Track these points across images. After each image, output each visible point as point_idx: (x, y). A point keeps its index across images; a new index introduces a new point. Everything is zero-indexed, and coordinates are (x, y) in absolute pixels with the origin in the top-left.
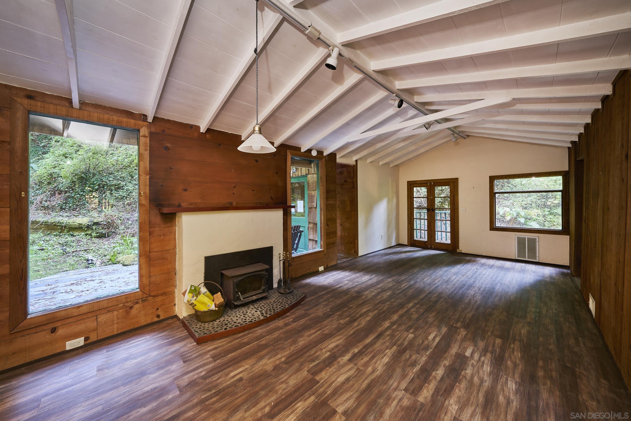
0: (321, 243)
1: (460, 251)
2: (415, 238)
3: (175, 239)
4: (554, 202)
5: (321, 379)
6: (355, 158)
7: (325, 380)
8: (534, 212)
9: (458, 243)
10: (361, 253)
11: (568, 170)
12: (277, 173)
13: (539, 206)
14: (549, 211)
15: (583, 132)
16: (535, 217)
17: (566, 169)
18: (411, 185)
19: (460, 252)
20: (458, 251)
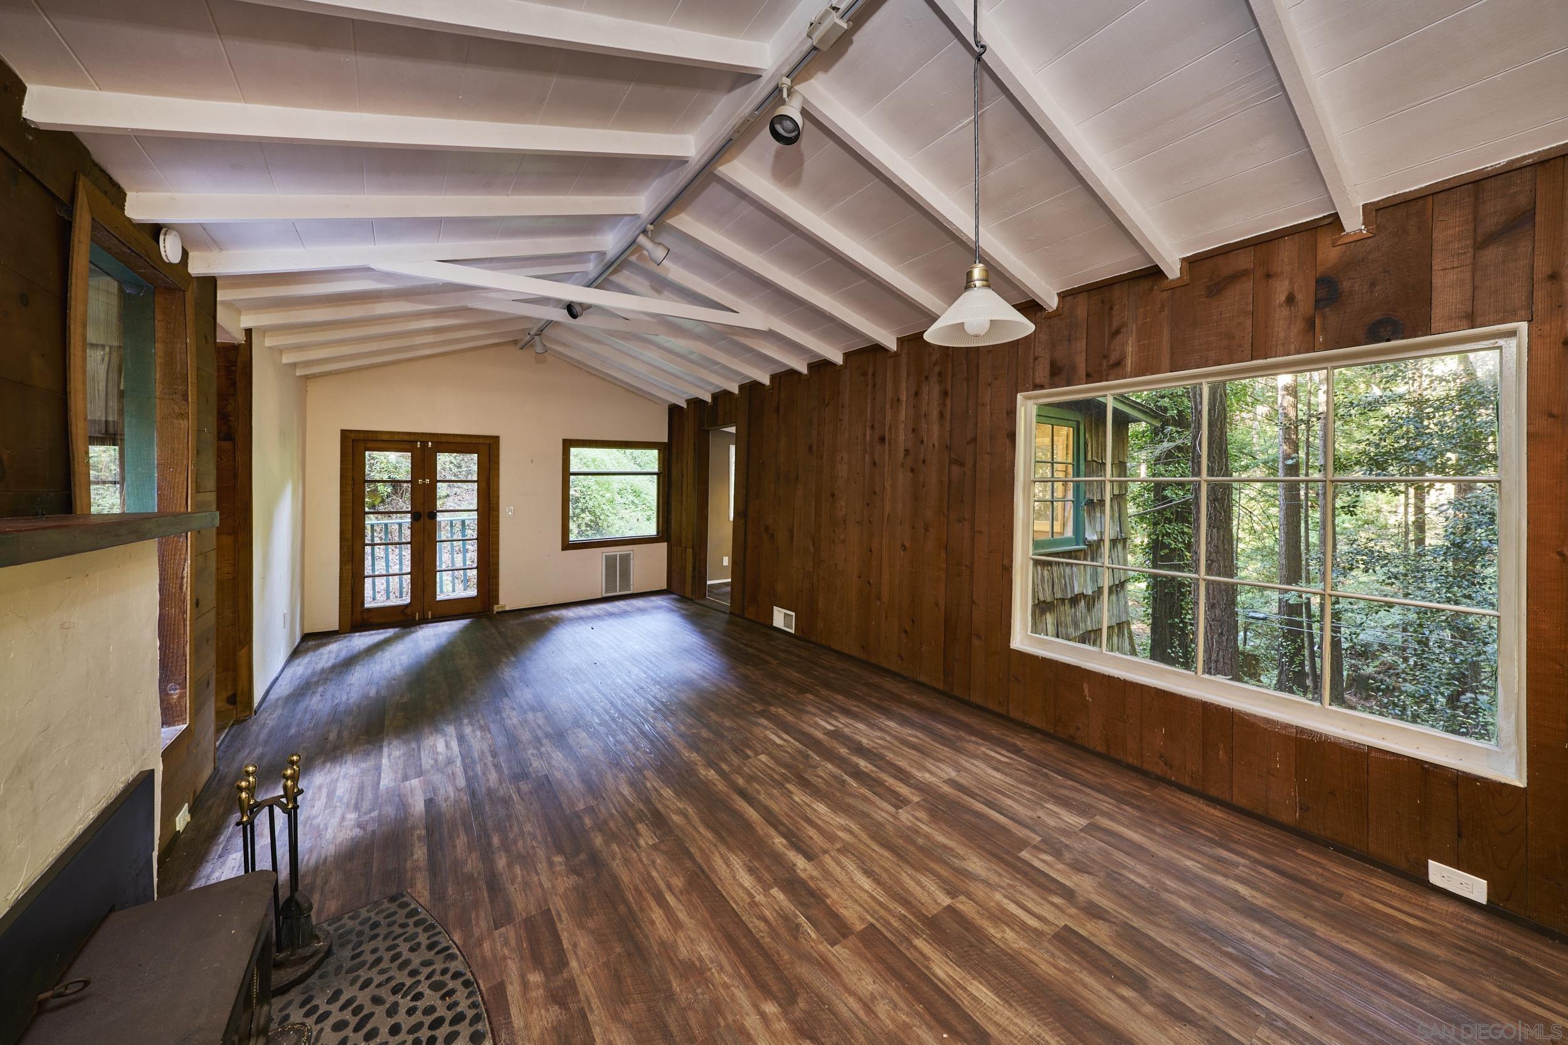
1: (502, 607)
2: (368, 604)
5: (862, 919)
7: (868, 912)
9: (498, 590)
15: (735, 392)
17: (665, 440)
18: (355, 442)
19: (500, 610)
20: (496, 608)
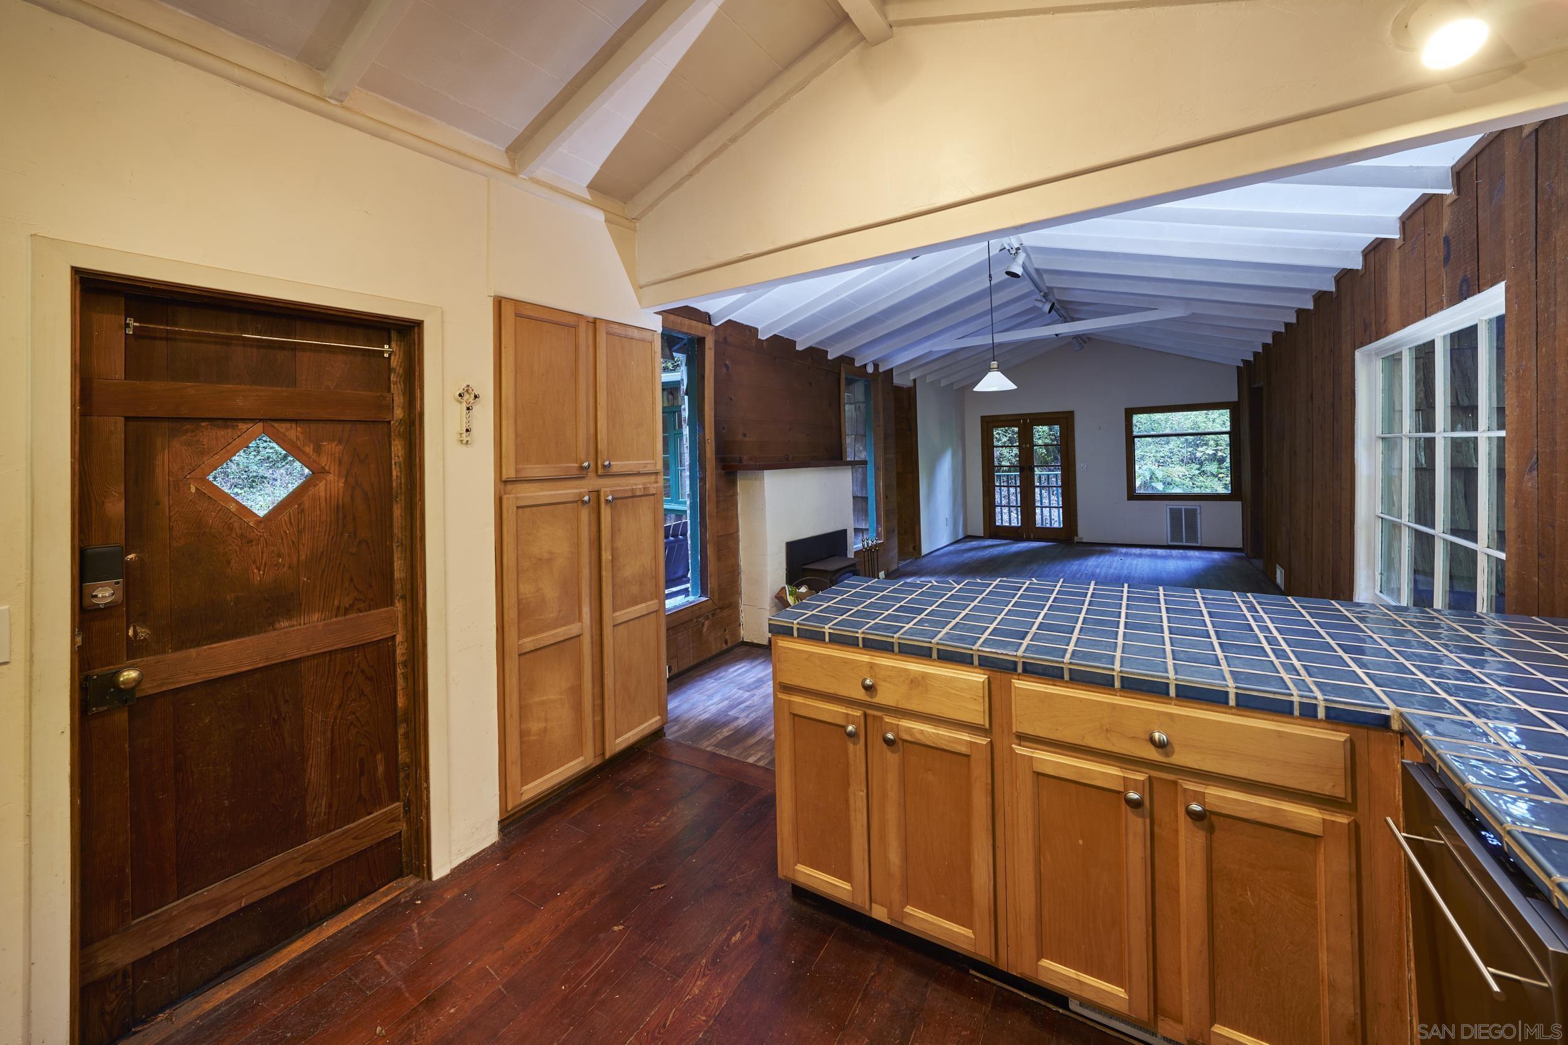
0: (877, 530)
1: (1080, 539)
2: (998, 523)
3: (737, 515)
4: (1207, 452)
6: (912, 377)
8: (1178, 471)
9: (1076, 526)
10: (925, 550)
11: (1237, 400)
12: (830, 404)
13: (1182, 461)
14: (1198, 469)
15: (1261, 351)
16: (1178, 479)
17: (1235, 399)
18: (989, 424)
19: (1079, 541)
20: (1076, 539)
